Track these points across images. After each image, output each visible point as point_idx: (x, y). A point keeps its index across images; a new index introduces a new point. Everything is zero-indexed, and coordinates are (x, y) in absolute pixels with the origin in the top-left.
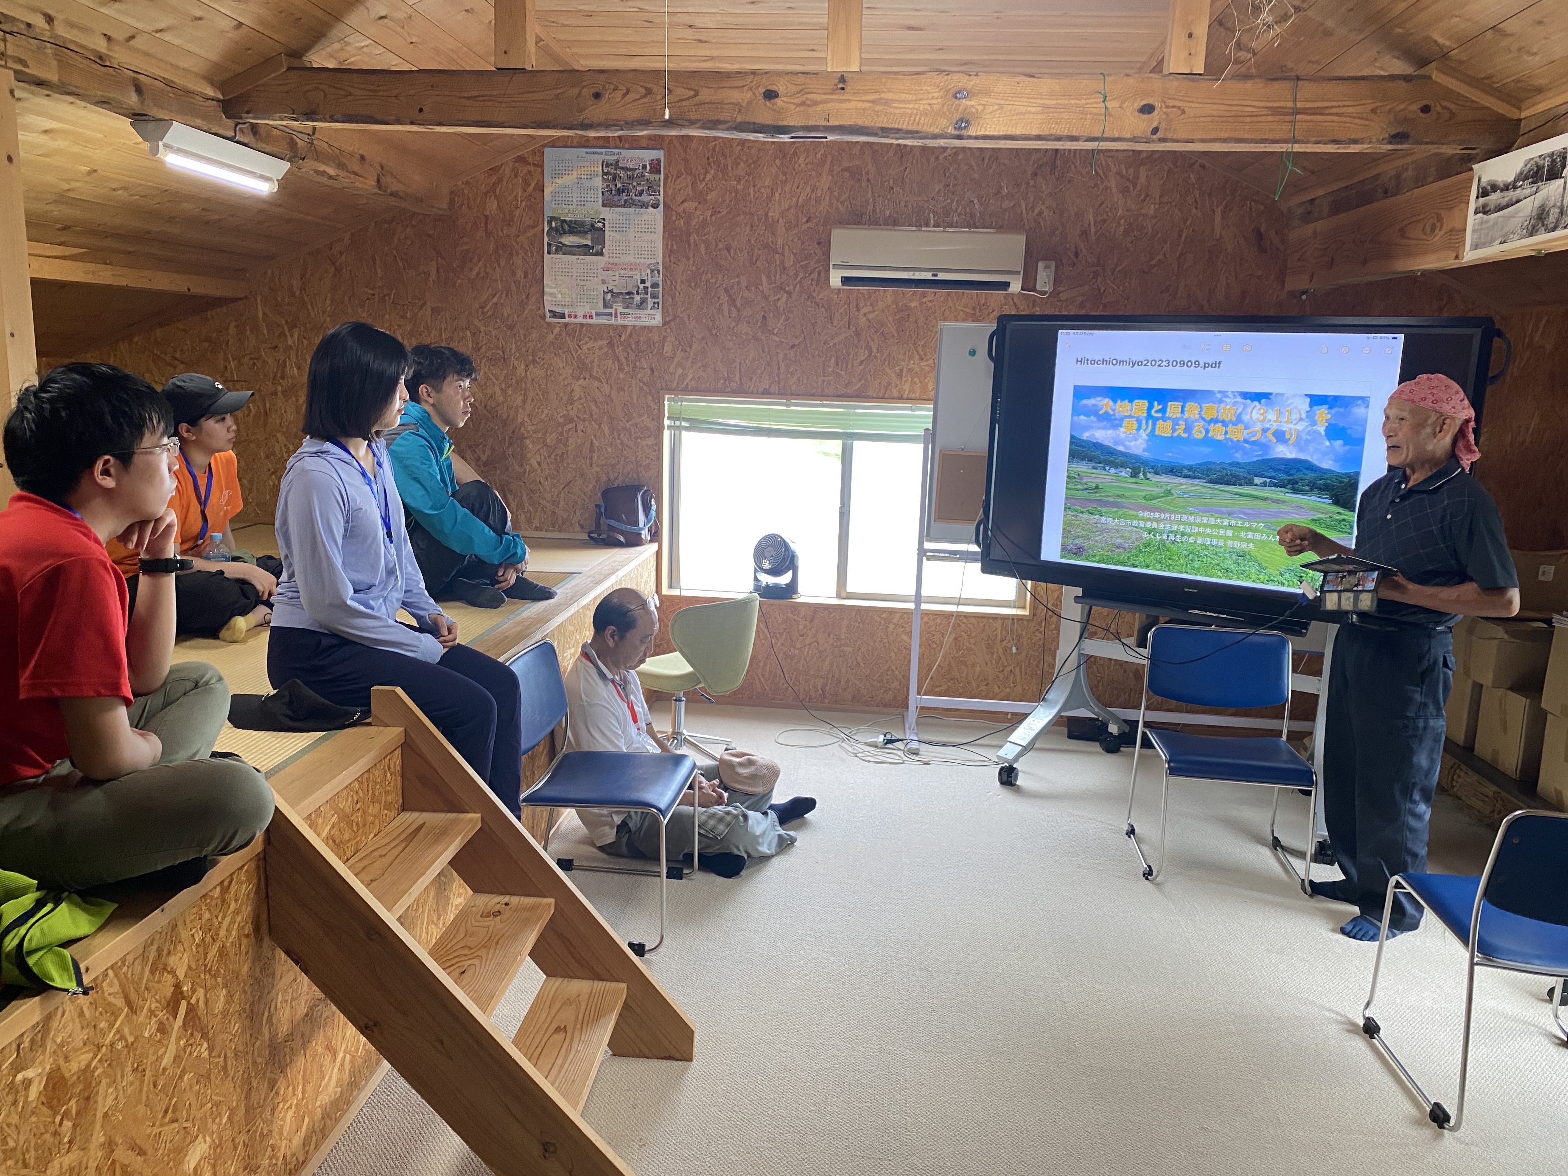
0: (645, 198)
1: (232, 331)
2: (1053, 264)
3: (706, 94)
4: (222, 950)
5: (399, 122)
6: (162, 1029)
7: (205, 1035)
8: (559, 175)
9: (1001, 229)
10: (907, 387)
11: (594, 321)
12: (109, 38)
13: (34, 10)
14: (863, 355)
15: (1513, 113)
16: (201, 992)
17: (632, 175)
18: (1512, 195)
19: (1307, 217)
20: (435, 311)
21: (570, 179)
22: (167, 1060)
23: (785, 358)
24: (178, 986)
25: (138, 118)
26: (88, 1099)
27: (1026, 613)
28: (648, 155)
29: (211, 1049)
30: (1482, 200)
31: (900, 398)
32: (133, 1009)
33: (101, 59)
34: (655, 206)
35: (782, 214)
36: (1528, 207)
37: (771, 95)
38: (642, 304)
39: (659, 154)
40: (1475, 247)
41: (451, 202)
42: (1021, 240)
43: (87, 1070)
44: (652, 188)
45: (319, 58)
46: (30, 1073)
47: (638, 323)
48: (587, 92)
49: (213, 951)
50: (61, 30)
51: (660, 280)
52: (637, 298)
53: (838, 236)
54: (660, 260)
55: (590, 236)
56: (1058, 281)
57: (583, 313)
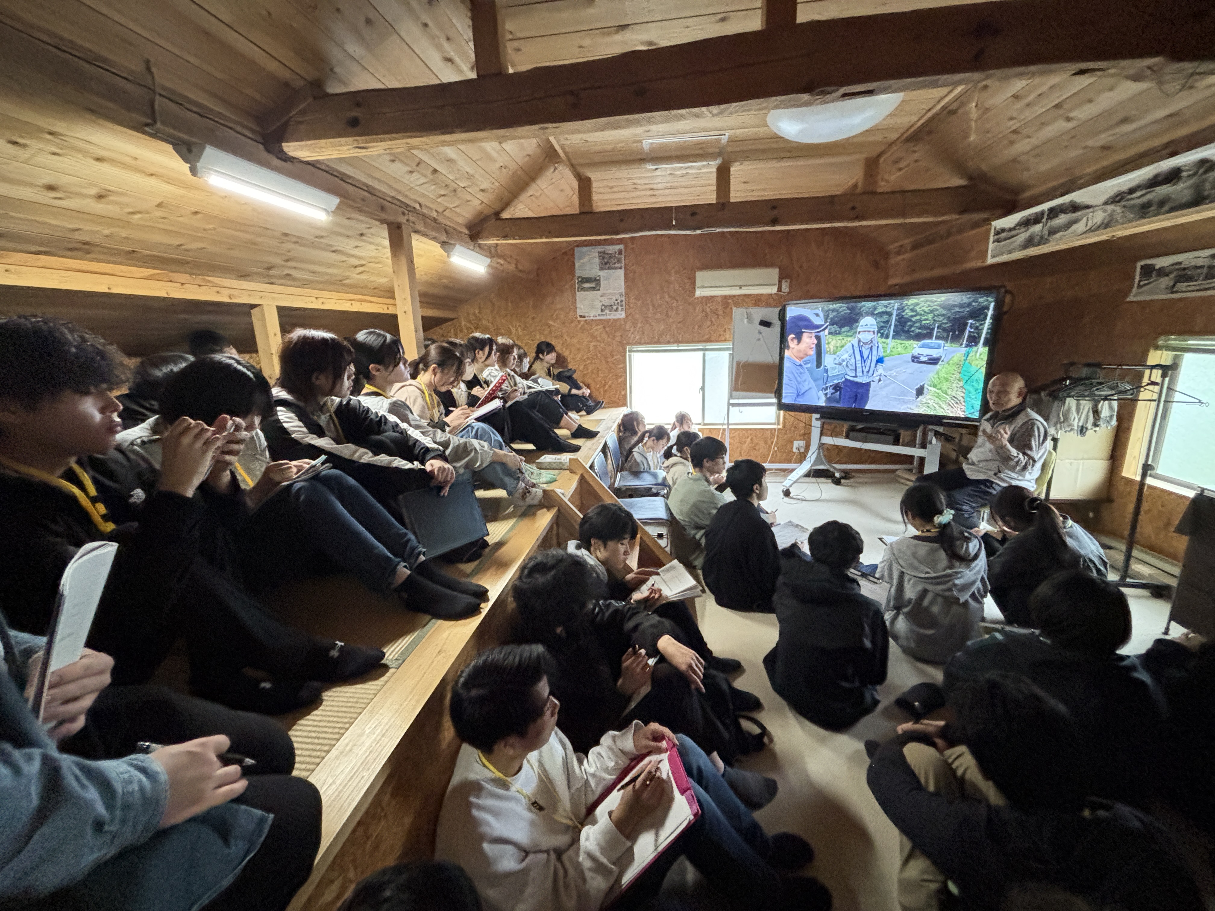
0: (617, 265)
2: (789, 281)
5: (540, 238)
8: (581, 259)
9: (768, 266)
11: (598, 318)
12: (437, 212)
13: (416, 201)
14: (709, 323)
15: (1014, 198)
17: (611, 256)
18: (1013, 233)
19: (898, 253)
20: (533, 318)
21: (585, 260)
23: (676, 327)
25: (443, 244)
27: (781, 427)
28: (617, 247)
30: (996, 237)
31: (725, 340)
34: (621, 268)
37: (694, 214)
38: (616, 310)
39: (621, 247)
40: (993, 257)
42: (776, 271)
44: (619, 261)
45: (505, 215)
47: (615, 317)
51: (623, 299)
52: (615, 307)
53: (699, 274)
54: (623, 291)
55: (594, 283)
56: (791, 287)
57: (593, 314)
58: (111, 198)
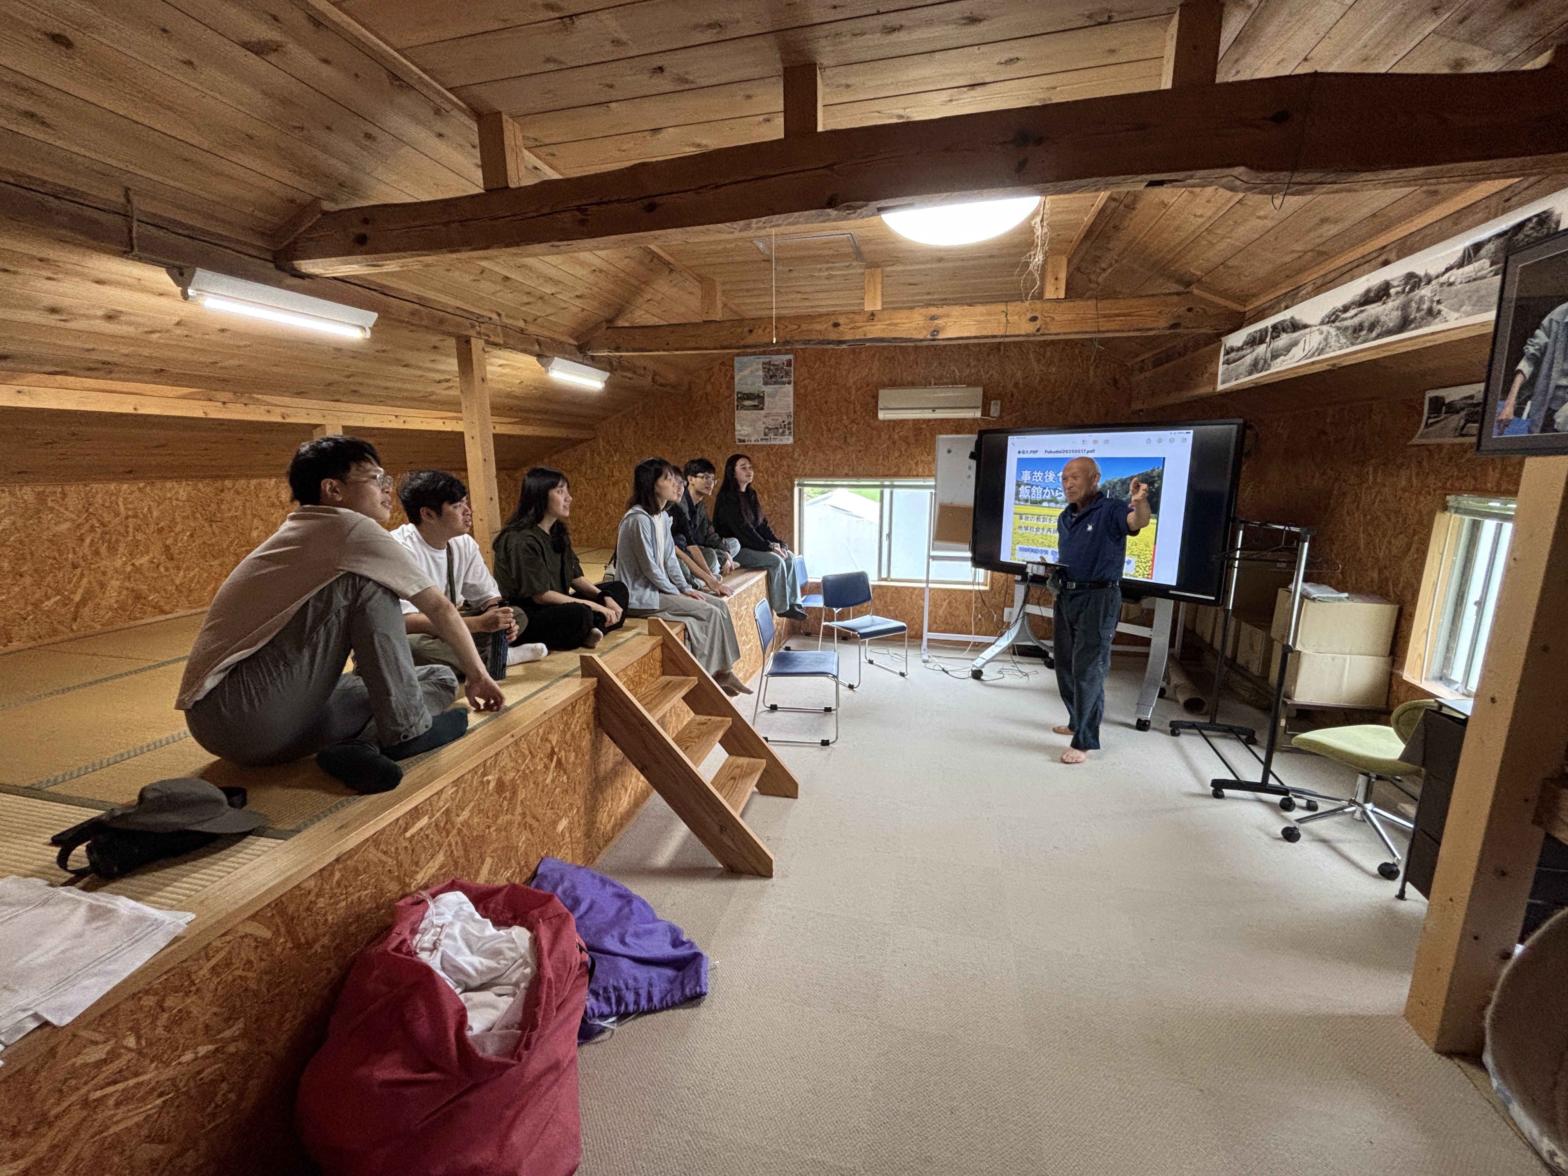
0: (784, 379)
1: (588, 455)
2: (999, 402)
3: (804, 327)
4: (573, 735)
5: (658, 350)
6: (546, 767)
7: (565, 772)
8: (742, 371)
9: (969, 385)
10: (920, 470)
11: (760, 443)
12: (525, 321)
13: (492, 311)
14: (897, 454)
15: (1242, 309)
16: (563, 753)
17: (777, 368)
18: (1241, 353)
19: (1141, 370)
20: (683, 441)
21: (746, 372)
22: (548, 781)
23: (856, 457)
24: (553, 748)
25: (539, 356)
26: (514, 793)
27: (987, 588)
28: (786, 358)
29: (568, 778)
30: (1226, 357)
31: (917, 476)
32: (533, 757)
33: (522, 331)
34: (789, 383)
35: (854, 383)
36: (1248, 359)
37: (836, 325)
38: (783, 434)
39: (791, 357)
40: (1223, 382)
41: (690, 387)
42: (979, 391)
43: (513, 780)
44: (787, 374)
45: (621, 323)
46: (490, 778)
47: (782, 443)
48: (747, 329)
49: (568, 735)
50: (506, 321)
51: (792, 420)
52: (781, 430)
53: (882, 393)
54: (792, 410)
55: (757, 400)
56: (1002, 411)
57: (754, 439)
58: (123, 318)
